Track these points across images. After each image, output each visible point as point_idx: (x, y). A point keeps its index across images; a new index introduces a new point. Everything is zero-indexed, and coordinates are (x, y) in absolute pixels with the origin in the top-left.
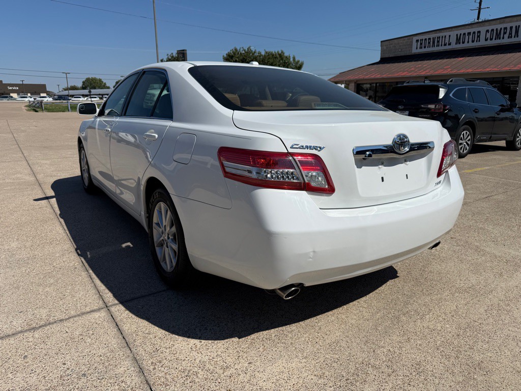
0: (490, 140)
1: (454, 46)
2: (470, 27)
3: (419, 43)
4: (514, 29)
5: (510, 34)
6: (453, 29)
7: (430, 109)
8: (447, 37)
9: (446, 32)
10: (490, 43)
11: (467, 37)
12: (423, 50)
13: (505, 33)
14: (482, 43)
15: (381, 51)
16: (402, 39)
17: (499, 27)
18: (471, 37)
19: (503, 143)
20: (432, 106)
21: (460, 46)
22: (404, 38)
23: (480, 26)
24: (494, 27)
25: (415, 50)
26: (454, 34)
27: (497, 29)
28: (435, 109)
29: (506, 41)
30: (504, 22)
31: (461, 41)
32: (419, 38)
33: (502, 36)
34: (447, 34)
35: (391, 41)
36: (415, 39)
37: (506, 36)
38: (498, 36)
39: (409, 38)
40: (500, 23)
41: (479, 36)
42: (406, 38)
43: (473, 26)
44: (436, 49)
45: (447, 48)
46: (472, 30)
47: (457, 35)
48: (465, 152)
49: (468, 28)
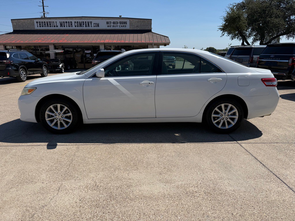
0: (34, 74)
1: (59, 28)
2: (66, 19)
3: (38, 24)
4: (87, 23)
5: (86, 25)
6: (57, 19)
7: (5, 62)
8: (55, 22)
9: (53, 19)
10: (77, 28)
11: (66, 24)
12: (42, 28)
13: (83, 24)
14: (74, 28)
15: (13, 26)
16: (27, 20)
17: (80, 21)
18: (67, 24)
19: (40, 75)
20: (5, 61)
21: (63, 28)
22: (28, 20)
23: (71, 19)
24: (78, 21)
25: (37, 27)
26: (58, 21)
27: (79, 22)
28: (6, 62)
29: (84, 28)
30: (82, 19)
31: (63, 26)
32: (38, 21)
33: (82, 25)
34: (55, 21)
35: (19, 20)
36: (35, 21)
37: (84, 25)
38: (81, 25)
39: (31, 20)
40: (80, 19)
41: (71, 24)
42: (29, 20)
43: (68, 18)
44: (49, 28)
45: (56, 28)
46: (68, 21)
47: (60, 22)
48: (25, 79)
49: (65, 19)
